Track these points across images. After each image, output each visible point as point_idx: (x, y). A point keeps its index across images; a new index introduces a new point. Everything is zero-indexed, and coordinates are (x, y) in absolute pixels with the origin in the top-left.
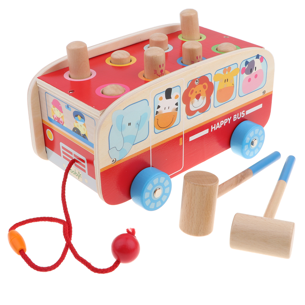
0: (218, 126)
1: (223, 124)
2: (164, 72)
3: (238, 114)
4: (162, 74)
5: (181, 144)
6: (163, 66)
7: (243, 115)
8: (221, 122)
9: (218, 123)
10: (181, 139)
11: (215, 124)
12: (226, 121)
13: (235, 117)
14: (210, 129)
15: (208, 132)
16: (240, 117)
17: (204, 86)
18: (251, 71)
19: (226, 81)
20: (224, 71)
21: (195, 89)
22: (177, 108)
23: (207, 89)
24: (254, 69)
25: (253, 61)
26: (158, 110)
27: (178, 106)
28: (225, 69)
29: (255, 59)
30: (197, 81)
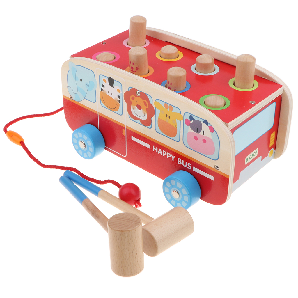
1: (166, 154)
2: (134, 70)
3: (183, 161)
4: (132, 70)
5: (124, 134)
6: (133, 64)
7: (189, 167)
8: (164, 151)
9: (160, 150)
10: (123, 130)
11: (157, 148)
12: (169, 155)
13: (179, 160)
14: (152, 147)
15: (150, 148)
16: (186, 166)
17: (145, 103)
18: (198, 130)
19: (168, 117)
20: (165, 105)
21: (136, 99)
22: (119, 101)
23: (147, 107)
24: (202, 132)
25: (200, 122)
26: (103, 88)
27: (120, 100)
28: (166, 104)
29: (202, 121)
30: (139, 93)
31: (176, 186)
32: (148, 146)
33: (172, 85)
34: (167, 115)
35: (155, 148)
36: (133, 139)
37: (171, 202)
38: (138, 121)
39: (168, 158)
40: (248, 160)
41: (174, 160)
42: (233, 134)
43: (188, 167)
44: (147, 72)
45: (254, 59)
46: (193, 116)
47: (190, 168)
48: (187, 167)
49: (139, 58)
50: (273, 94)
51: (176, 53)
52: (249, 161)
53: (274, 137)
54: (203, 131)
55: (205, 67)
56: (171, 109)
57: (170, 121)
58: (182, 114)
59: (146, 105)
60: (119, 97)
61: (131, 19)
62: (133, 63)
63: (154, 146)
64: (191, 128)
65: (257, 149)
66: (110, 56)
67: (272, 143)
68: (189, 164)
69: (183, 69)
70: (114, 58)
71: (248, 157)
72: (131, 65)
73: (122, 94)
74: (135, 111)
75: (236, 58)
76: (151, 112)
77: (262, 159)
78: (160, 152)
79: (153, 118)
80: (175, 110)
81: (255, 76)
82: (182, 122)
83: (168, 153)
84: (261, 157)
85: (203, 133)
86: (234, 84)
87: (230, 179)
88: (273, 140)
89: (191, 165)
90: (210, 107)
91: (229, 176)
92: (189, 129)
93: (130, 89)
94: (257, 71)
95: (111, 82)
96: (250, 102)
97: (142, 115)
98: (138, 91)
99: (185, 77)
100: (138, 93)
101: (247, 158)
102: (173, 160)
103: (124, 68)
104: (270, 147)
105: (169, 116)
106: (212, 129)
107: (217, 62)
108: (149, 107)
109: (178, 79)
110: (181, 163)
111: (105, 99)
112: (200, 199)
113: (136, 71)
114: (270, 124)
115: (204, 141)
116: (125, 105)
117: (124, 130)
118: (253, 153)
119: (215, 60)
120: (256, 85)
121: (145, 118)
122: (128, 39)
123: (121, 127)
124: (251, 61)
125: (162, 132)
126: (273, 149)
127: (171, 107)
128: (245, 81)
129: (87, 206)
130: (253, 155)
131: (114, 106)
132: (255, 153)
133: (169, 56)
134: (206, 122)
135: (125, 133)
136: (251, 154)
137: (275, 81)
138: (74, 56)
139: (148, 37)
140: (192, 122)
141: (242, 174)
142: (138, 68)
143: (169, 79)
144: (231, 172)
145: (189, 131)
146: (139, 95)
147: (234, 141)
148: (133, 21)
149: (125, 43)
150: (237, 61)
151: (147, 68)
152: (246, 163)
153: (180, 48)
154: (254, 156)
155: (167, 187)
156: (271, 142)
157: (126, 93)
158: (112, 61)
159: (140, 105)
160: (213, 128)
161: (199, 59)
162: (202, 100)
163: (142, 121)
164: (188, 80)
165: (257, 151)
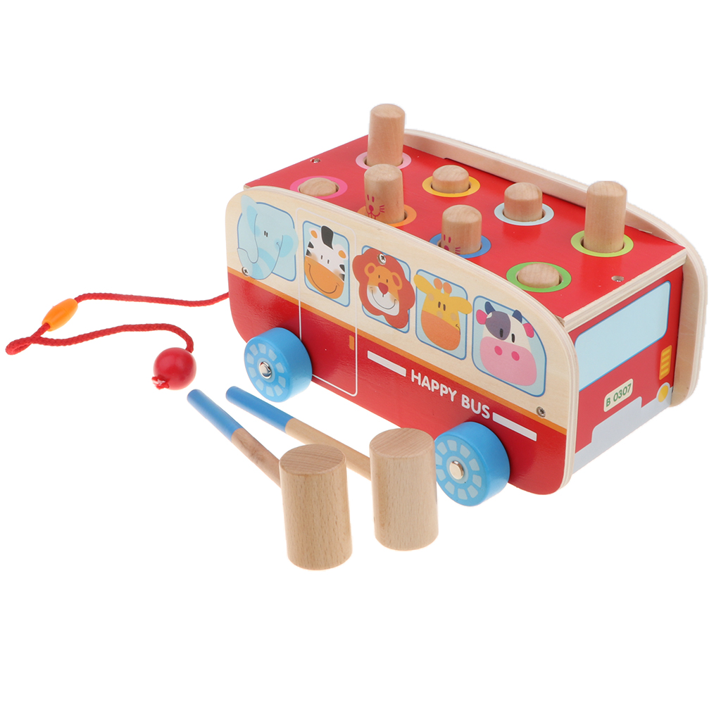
0: (426, 382)
1: (437, 388)
2: (375, 212)
3: (473, 400)
4: (371, 213)
5: (351, 347)
6: (373, 201)
7: (486, 414)
8: (433, 381)
9: (426, 378)
10: (351, 338)
11: (419, 374)
12: (444, 390)
13: (465, 400)
14: (409, 374)
15: (405, 376)
16: (478, 412)
17: (394, 278)
18: (502, 334)
19: (442, 306)
20: (435, 281)
21: (378, 270)
22: (344, 275)
23: (400, 287)
24: (510, 336)
25: (506, 315)
26: (310, 249)
27: (346, 273)
28: (438, 280)
29: (510, 314)
30: (383, 258)
31: (457, 454)
32: (402, 371)
33: (452, 241)
34: (439, 303)
35: (416, 374)
36: (371, 356)
37: (446, 487)
38: (382, 318)
39: (442, 395)
40: (609, 402)
41: (454, 399)
42: (574, 343)
43: (483, 414)
44: (402, 216)
45: (624, 190)
46: (491, 303)
47: (487, 417)
48: (480, 414)
49: (385, 187)
50: (664, 263)
51: (464, 181)
52: (613, 404)
53: (669, 357)
54: (513, 335)
55: (523, 208)
56: (449, 290)
57: (446, 316)
58: (471, 300)
59: (397, 284)
60: (342, 267)
61: (372, 110)
62: (373, 198)
63: (413, 371)
64: (489, 329)
65: (631, 381)
66: (327, 185)
67: (664, 371)
68: (485, 407)
69: (475, 209)
70: (335, 189)
71: (610, 395)
72: (369, 203)
73: (348, 262)
74: (376, 297)
75: (585, 190)
76: (407, 297)
77: (644, 403)
78: (425, 382)
79: (412, 311)
80: (456, 292)
81: (626, 227)
82: (470, 316)
83: (441, 385)
84: (640, 399)
85: (513, 340)
86: (582, 244)
87: (569, 436)
88: (668, 364)
89: (488, 408)
90: (528, 285)
91: (566, 430)
92: (484, 332)
93: (366, 249)
94: (630, 216)
95: (327, 236)
96: (612, 278)
97: (388, 303)
98: (381, 255)
99: (480, 227)
100: (381, 258)
101: (609, 399)
102: (452, 400)
103: (355, 209)
104: (660, 379)
105: (444, 305)
106: (530, 331)
107: (548, 198)
108: (403, 286)
109: (464, 229)
110: (468, 404)
111: (314, 271)
112: (508, 484)
113: (379, 214)
114: (659, 329)
115: (516, 356)
116: (355, 284)
117: (353, 338)
118: (622, 387)
119: (544, 194)
120: (629, 244)
121: (395, 311)
122: (365, 154)
123: (346, 333)
124: (618, 194)
125: (431, 340)
126: (667, 384)
127: (448, 286)
128: (605, 236)
129: (241, 442)
130: (622, 393)
131: (331, 288)
132: (626, 387)
133: (449, 186)
134: (518, 315)
135: (354, 345)
136: (617, 390)
137: (669, 238)
138: (251, 184)
139: (407, 150)
140: (490, 315)
141: (598, 431)
142: (382, 209)
143: (447, 231)
144: (570, 421)
145: (484, 337)
146: (384, 261)
147: (575, 356)
148: (377, 114)
149: (359, 161)
150: (589, 195)
151: (401, 208)
152: (606, 409)
153: (472, 171)
154: (624, 394)
155: (440, 454)
156: (662, 367)
157: (357, 259)
158: (331, 195)
159: (385, 283)
160: (533, 329)
161: (510, 191)
162: (512, 272)
163: (388, 317)
164: (485, 233)
165: (630, 385)
